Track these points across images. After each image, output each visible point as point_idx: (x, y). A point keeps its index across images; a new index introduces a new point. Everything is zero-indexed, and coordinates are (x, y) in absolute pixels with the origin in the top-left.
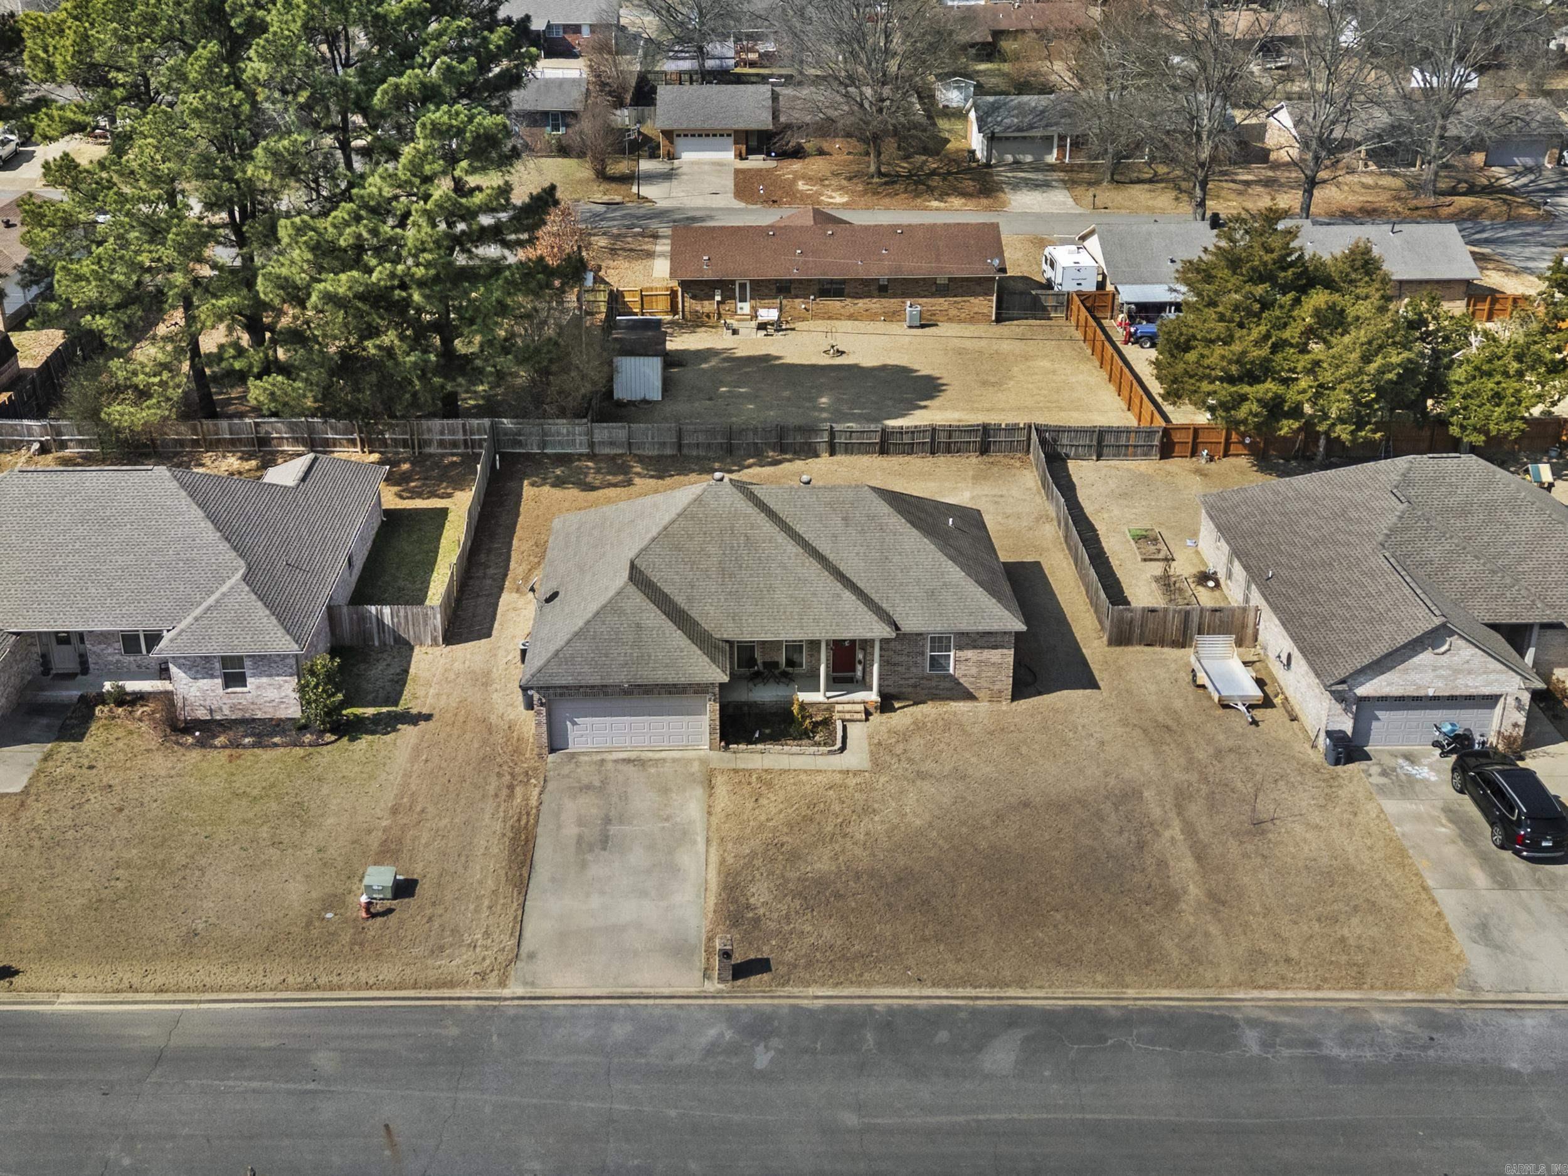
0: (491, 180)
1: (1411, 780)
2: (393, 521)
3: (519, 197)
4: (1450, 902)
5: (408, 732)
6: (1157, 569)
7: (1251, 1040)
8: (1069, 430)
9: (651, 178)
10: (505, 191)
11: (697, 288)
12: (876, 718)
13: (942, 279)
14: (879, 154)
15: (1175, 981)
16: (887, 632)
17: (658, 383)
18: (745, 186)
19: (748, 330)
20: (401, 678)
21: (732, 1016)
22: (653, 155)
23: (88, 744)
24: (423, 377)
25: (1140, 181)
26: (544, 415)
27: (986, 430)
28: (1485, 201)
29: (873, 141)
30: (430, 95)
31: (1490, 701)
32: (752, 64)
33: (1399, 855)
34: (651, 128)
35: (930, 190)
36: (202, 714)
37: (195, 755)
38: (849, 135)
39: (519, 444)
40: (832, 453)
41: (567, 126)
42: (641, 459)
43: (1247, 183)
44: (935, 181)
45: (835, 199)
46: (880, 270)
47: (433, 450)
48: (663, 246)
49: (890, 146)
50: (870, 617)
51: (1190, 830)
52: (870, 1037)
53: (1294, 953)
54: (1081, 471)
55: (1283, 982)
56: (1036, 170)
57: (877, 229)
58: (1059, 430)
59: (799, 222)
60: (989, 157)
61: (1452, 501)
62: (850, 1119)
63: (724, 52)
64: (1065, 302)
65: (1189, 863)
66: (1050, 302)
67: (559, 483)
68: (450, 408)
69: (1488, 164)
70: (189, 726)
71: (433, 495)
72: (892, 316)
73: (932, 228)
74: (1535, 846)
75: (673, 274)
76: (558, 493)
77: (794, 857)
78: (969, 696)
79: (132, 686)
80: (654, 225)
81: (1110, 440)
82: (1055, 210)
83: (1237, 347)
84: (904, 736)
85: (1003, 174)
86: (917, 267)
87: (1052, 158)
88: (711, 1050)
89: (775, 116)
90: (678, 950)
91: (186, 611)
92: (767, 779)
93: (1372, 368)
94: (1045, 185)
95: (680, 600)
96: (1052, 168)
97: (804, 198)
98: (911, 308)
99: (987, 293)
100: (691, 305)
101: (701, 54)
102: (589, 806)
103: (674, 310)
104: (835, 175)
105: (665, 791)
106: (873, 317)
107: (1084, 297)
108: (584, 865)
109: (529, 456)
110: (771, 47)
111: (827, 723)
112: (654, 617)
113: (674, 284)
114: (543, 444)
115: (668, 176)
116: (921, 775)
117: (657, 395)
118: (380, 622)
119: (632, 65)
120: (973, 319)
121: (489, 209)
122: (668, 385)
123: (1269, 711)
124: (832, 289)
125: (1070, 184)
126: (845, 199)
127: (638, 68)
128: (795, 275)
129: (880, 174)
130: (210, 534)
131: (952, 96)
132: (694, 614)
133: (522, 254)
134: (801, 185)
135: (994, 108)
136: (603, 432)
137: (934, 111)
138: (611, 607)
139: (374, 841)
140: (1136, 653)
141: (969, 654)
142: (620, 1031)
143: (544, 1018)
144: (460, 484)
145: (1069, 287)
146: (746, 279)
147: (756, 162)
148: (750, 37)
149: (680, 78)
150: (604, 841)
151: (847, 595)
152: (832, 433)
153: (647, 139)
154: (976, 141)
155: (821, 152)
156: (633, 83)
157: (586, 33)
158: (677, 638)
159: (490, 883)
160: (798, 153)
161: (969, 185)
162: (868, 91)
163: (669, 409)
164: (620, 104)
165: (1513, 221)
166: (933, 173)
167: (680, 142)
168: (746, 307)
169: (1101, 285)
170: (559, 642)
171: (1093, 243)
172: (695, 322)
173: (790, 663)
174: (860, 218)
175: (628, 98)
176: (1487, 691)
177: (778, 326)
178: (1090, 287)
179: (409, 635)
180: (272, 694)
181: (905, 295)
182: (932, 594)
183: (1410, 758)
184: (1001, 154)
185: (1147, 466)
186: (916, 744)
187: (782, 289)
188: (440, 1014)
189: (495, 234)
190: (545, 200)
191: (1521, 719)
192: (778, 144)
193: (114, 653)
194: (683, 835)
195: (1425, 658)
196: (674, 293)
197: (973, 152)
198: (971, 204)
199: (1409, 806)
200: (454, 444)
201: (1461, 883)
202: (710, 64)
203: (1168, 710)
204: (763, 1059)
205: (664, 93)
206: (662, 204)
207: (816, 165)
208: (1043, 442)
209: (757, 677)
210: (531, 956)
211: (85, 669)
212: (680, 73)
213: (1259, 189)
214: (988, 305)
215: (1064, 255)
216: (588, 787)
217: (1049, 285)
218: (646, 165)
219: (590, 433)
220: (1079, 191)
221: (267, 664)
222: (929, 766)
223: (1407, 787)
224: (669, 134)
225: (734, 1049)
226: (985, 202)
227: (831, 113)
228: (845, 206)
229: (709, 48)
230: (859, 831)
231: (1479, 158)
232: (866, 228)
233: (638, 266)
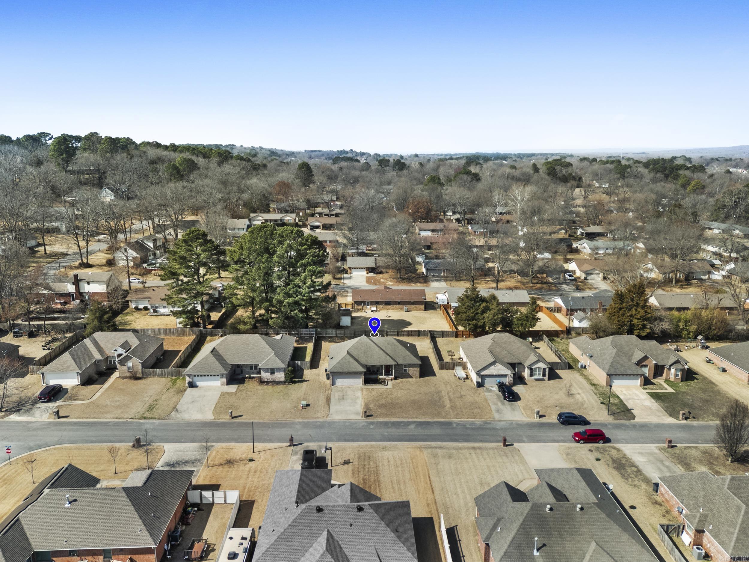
0: (320, 280)
1: (491, 390)
2: (296, 349)
3: (325, 283)
4: (493, 407)
5: (305, 383)
6: (450, 357)
7: (455, 425)
8: (436, 331)
9: (346, 278)
10: (322, 282)
11: (358, 303)
12: (394, 381)
13: (412, 301)
14: (400, 273)
15: (443, 418)
16: (395, 363)
17: (350, 322)
18: (368, 280)
19: (369, 312)
20: (302, 375)
21: (367, 422)
22: (346, 273)
23: (245, 385)
24: (302, 320)
25: (462, 280)
26: (327, 328)
27: (419, 331)
28: (544, 286)
29: (399, 270)
30: (309, 264)
31: (506, 376)
32: (370, 250)
33: (486, 400)
34: (346, 267)
35: (412, 282)
36: (266, 380)
37: (266, 386)
38: (393, 269)
39: (321, 334)
40: (387, 336)
41: (326, 266)
42: (347, 337)
43: (488, 281)
44: (414, 279)
45: (390, 284)
46: (398, 299)
47: (303, 335)
48: (350, 294)
49: (403, 271)
50: (392, 360)
51: (449, 397)
52: (390, 424)
53: (464, 414)
54: (439, 340)
55: (462, 418)
56: (438, 277)
57: (398, 290)
58: (434, 331)
59: (381, 289)
60: (427, 274)
61: (503, 341)
62: (386, 434)
63: (363, 248)
64: (440, 306)
65: (448, 401)
66: (436, 307)
67: (330, 342)
68: (307, 327)
69: (547, 277)
70: (264, 382)
71: (304, 344)
72: (401, 309)
73: (410, 290)
74: (509, 398)
75: (352, 300)
76: (330, 344)
77: (377, 401)
78: (412, 377)
79: (252, 375)
80: (347, 289)
81: (445, 333)
82: (441, 286)
83: (468, 314)
84: (399, 383)
85: (430, 278)
86: (407, 298)
87: (442, 274)
88: (363, 426)
89: (376, 264)
90: (357, 414)
91: (263, 360)
92: (373, 390)
93: (495, 318)
94: (440, 281)
95: (357, 358)
96: (442, 277)
97: (382, 283)
98: (406, 307)
99: (422, 304)
100: (357, 307)
101: (358, 249)
102: (340, 394)
103: (353, 308)
104: (390, 278)
105: (354, 391)
106: (397, 309)
107: (444, 306)
108: (340, 402)
109: (323, 337)
110: (375, 246)
111: (384, 381)
112: (352, 360)
113: (353, 302)
114: (326, 334)
115: (350, 278)
116: (402, 389)
117: (349, 325)
118: (298, 364)
119: (340, 251)
120: (420, 310)
121: (318, 286)
122: (352, 323)
123: (468, 380)
124: (388, 303)
125: (446, 281)
126: (392, 283)
127: (341, 252)
128: (380, 300)
129: (401, 278)
130: (267, 346)
131: (419, 259)
132: (359, 360)
133: (324, 295)
134: (382, 280)
135: (428, 263)
136: (339, 331)
137: (415, 263)
138: (344, 358)
139: (302, 398)
140: (445, 371)
141: (411, 368)
142: (347, 424)
143: (334, 422)
144: (309, 342)
145: (441, 303)
146: (369, 301)
147: (371, 275)
148: (370, 243)
149: (352, 255)
150: (343, 399)
151: (388, 357)
152: (387, 332)
153: (345, 269)
154: (424, 270)
155: (387, 273)
156: (341, 255)
157: (328, 243)
158: (356, 363)
159: (323, 405)
160: (381, 273)
161: (422, 280)
162: (397, 259)
163: (352, 327)
164: (338, 261)
165: (550, 290)
166: (414, 278)
167: (353, 270)
168: (369, 307)
169: (448, 303)
170: (334, 364)
171: (446, 294)
172: (358, 310)
173: (377, 371)
174: (394, 288)
175: (340, 259)
176: (505, 374)
177: (376, 311)
178: (446, 303)
179: (303, 367)
180: (279, 376)
181: (404, 305)
182: (404, 357)
183: (492, 387)
184: (430, 273)
185: (453, 339)
186: (401, 385)
187: (377, 303)
188: (317, 422)
189: (319, 290)
190: (329, 284)
191: (512, 379)
192: (377, 271)
193: (248, 369)
194: (358, 397)
195: (493, 367)
196: (353, 304)
197: (423, 273)
198: (422, 285)
199: (490, 394)
200: (307, 334)
201: (496, 404)
202: (360, 251)
203: (449, 380)
204: (372, 427)
205: (349, 259)
206: (349, 285)
207: (385, 276)
208: (431, 334)
209: (371, 374)
210: (331, 414)
211: (242, 373)
212: (352, 253)
213: (490, 282)
214: (423, 307)
215: (440, 296)
216: (340, 391)
217: (437, 303)
218: (345, 276)
219: (336, 332)
220: (448, 282)
221: (279, 370)
222: (403, 388)
223: (490, 391)
224: (350, 268)
225: (367, 426)
226: (425, 284)
227: (389, 264)
228: (392, 285)
229: (360, 247)
230: (389, 397)
231: (545, 275)
232: (395, 290)
233: (344, 298)
